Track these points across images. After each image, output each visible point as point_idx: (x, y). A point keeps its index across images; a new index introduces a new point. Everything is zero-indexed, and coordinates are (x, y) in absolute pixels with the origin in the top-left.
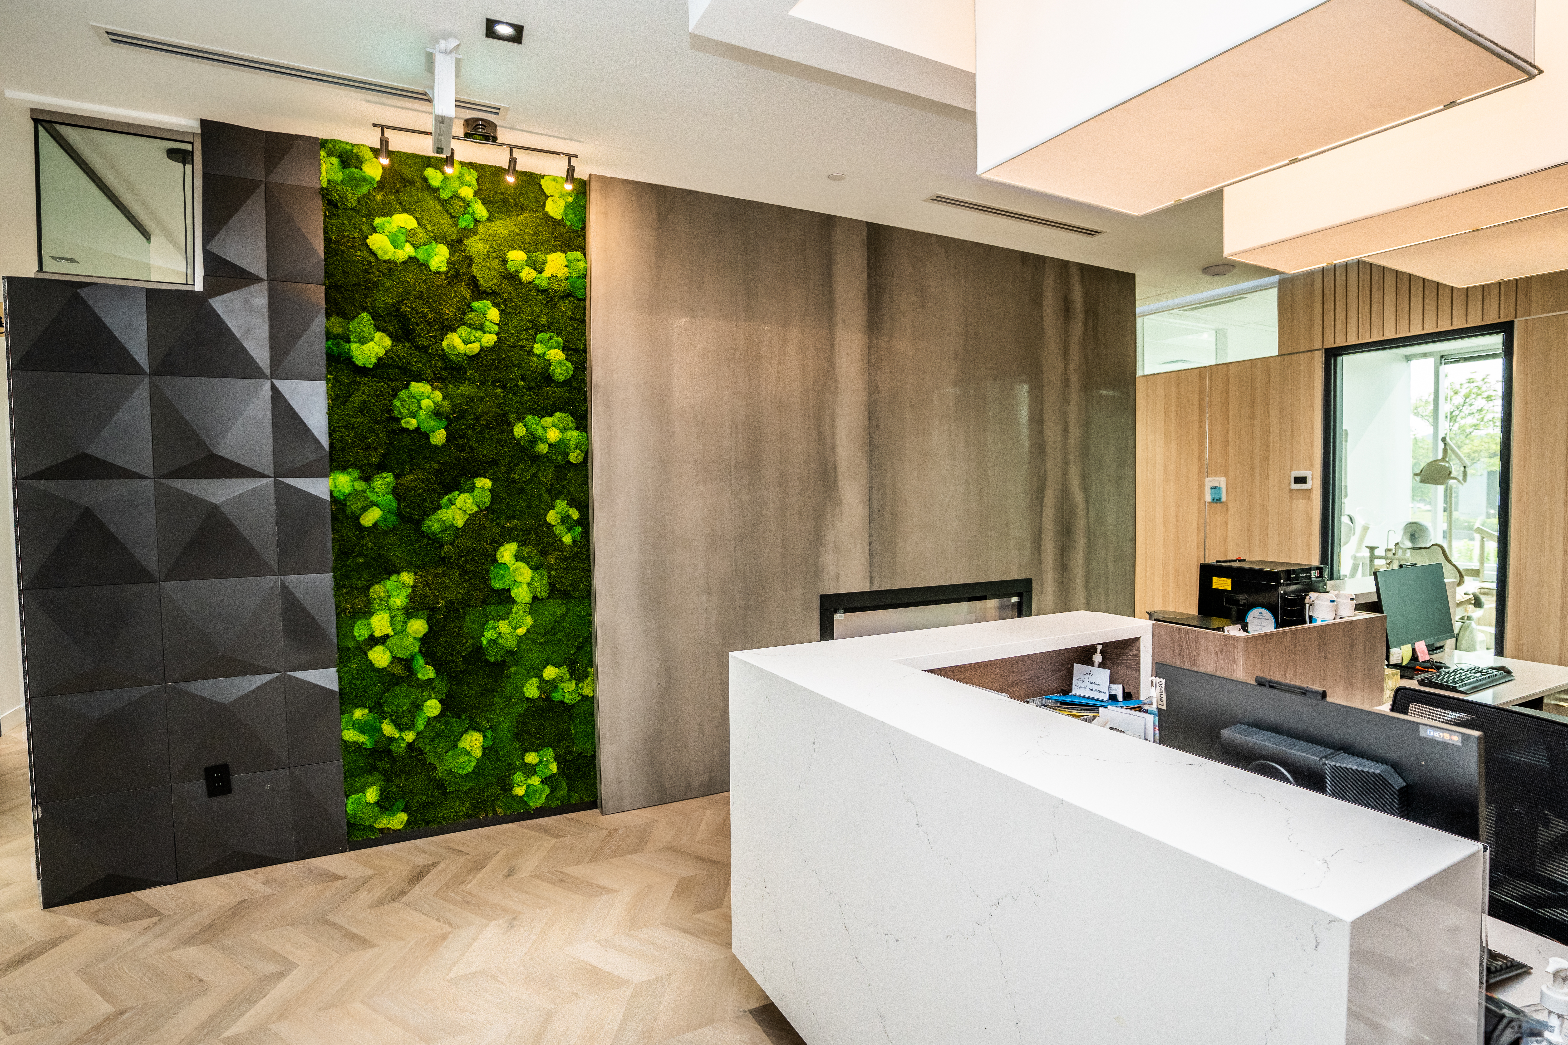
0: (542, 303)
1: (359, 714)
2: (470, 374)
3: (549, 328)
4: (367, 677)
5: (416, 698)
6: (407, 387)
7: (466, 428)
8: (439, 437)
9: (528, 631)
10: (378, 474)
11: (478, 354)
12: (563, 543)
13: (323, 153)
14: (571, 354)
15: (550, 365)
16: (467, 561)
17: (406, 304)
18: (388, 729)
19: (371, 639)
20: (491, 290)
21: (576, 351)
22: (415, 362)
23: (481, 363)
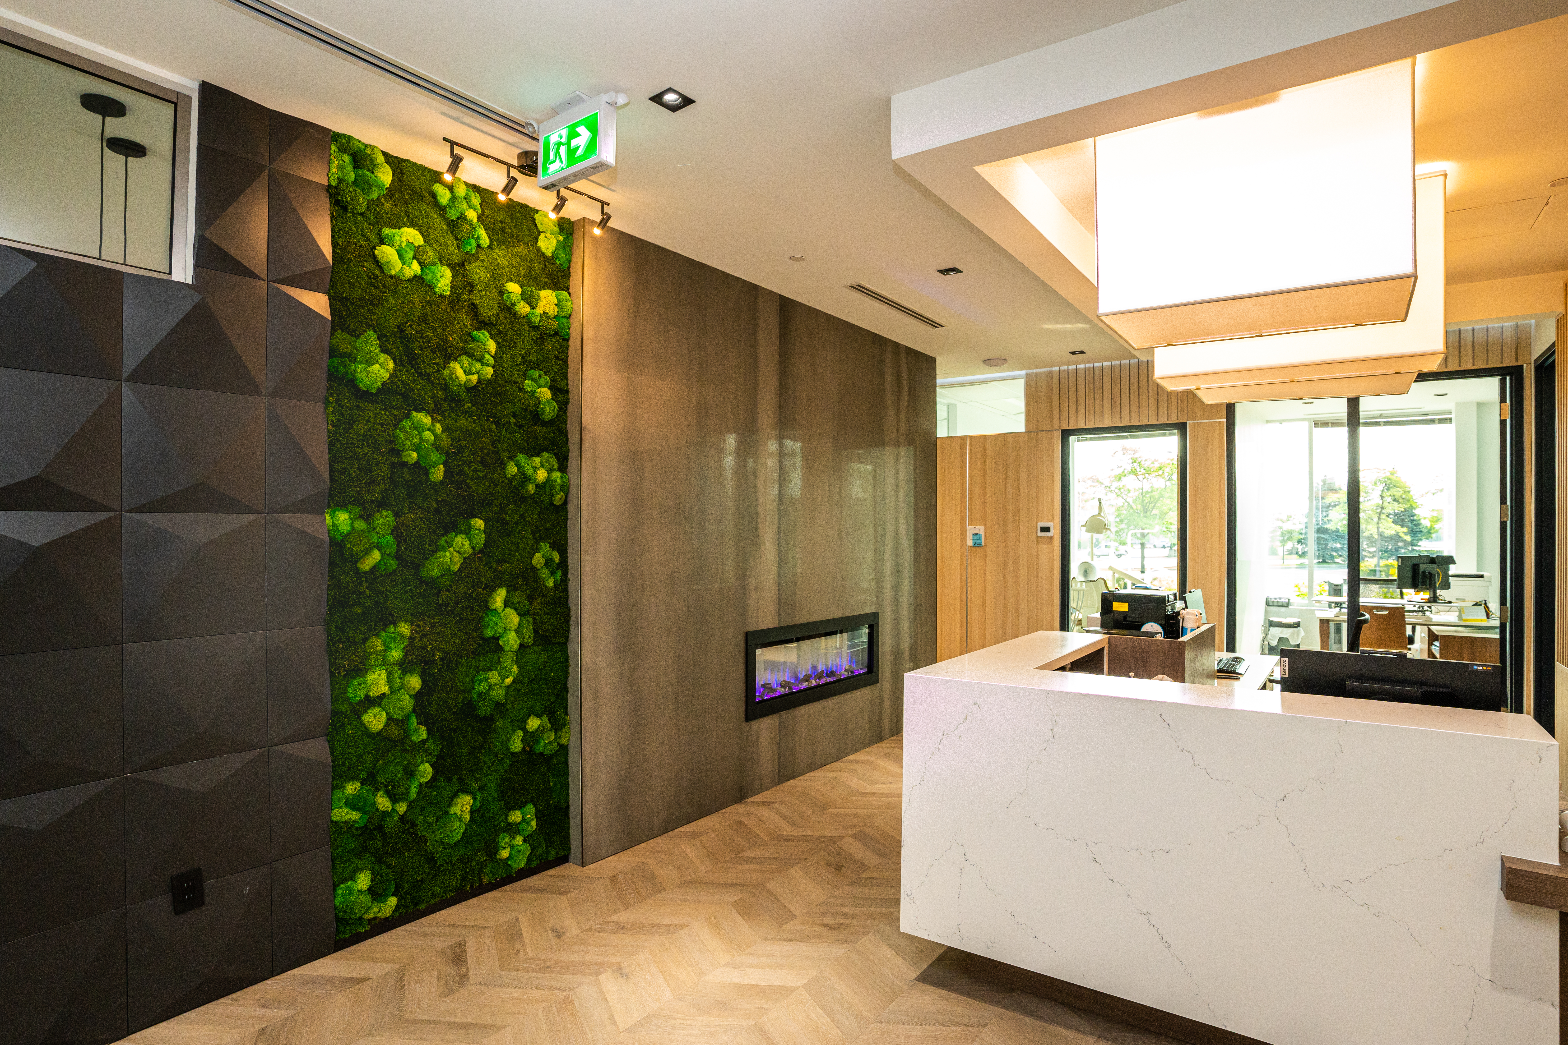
0: (532, 339)
1: (352, 788)
2: (468, 407)
3: (538, 365)
4: (362, 744)
5: (409, 764)
6: (408, 416)
7: (462, 465)
8: (438, 473)
9: (514, 681)
10: (378, 511)
11: (476, 386)
12: (546, 587)
13: (333, 148)
14: (556, 393)
15: (539, 403)
16: (462, 608)
17: (411, 326)
18: (383, 802)
19: (367, 700)
20: (489, 320)
21: (560, 391)
22: (418, 390)
23: (478, 396)
